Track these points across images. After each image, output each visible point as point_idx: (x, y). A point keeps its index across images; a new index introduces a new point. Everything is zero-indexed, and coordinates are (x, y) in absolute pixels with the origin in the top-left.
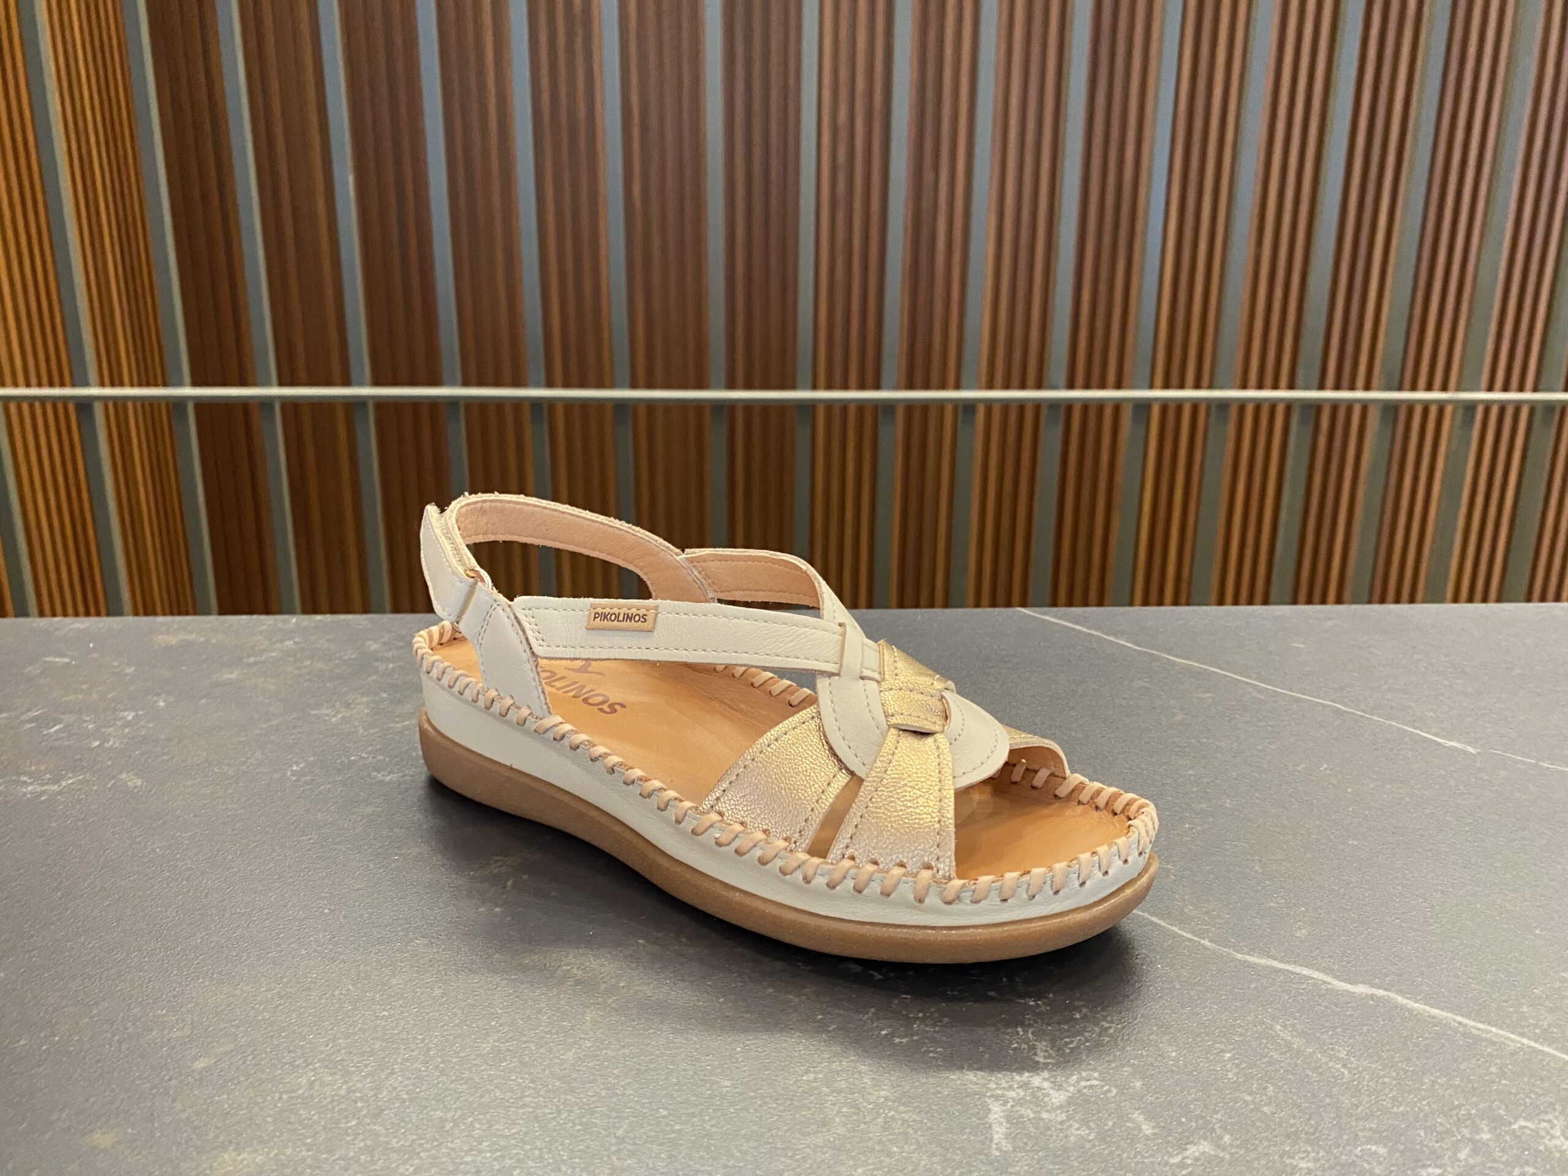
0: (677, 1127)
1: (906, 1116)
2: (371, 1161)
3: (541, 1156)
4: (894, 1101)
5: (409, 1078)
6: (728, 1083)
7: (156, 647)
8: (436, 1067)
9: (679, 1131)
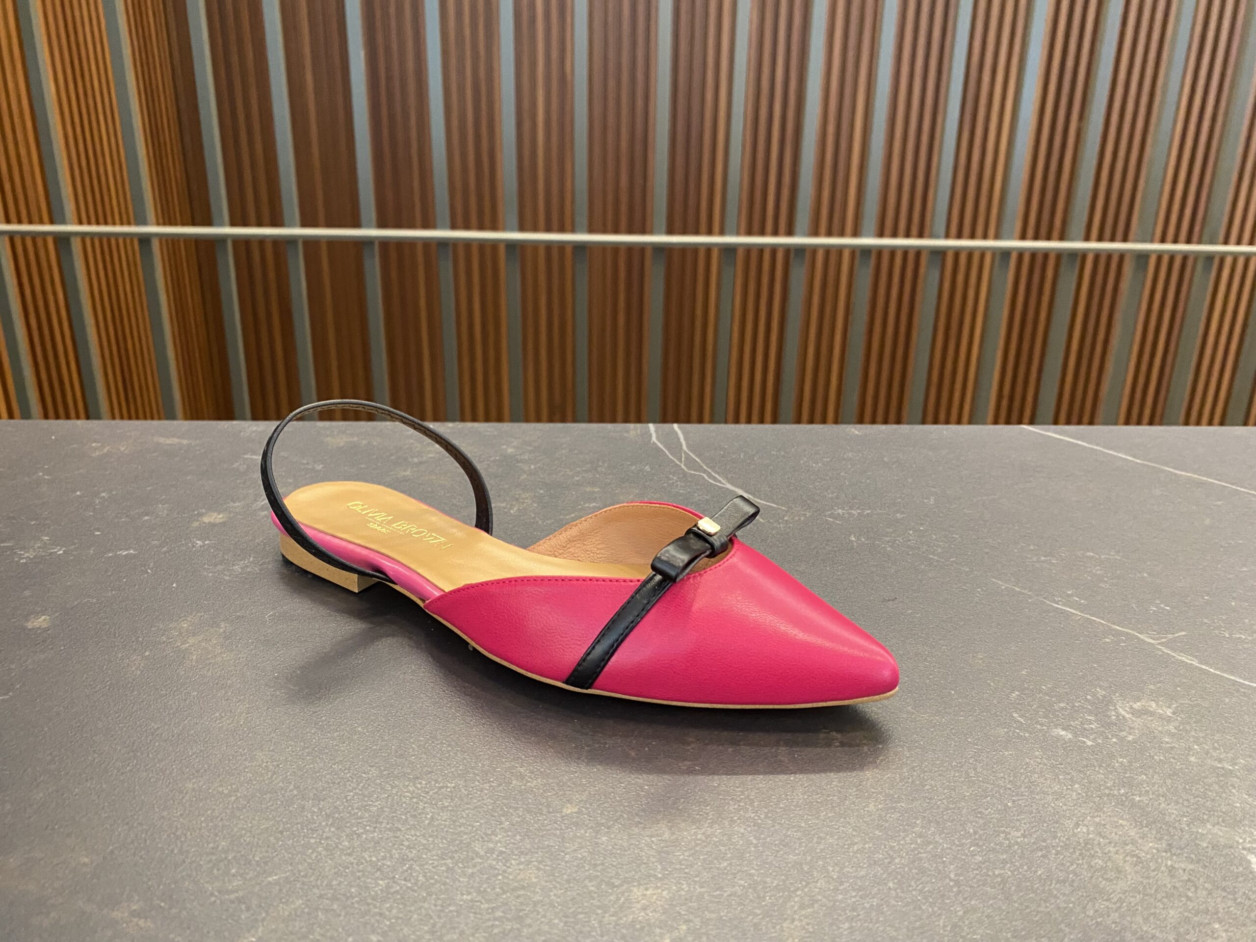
0: (996, 873)
1: (1183, 866)
2: (759, 897)
3: (897, 896)
4: (1166, 852)
5: (749, 826)
6: (1019, 834)
7: (329, 448)
8: (766, 817)
9: (1000, 874)
